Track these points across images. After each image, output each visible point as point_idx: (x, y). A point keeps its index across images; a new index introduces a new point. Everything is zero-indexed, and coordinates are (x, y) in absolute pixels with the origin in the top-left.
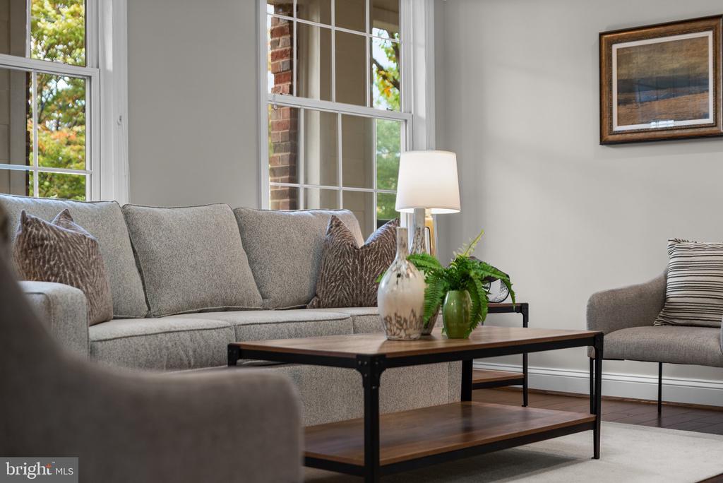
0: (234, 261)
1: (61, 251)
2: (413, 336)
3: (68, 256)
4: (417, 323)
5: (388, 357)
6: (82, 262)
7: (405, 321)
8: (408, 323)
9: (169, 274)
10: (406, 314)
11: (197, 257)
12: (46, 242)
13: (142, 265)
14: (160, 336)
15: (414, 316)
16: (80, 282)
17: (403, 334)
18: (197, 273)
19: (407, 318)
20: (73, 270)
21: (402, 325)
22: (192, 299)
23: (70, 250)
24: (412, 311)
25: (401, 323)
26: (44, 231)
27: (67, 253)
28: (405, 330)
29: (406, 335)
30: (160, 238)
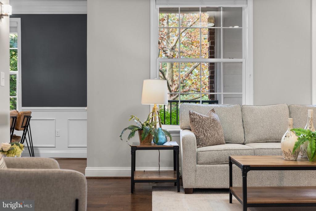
0: (281, 125)
1: (200, 123)
2: (291, 159)
3: (202, 124)
4: (292, 154)
5: (250, 166)
6: (207, 126)
7: (287, 153)
8: (288, 154)
9: (252, 129)
10: (287, 151)
11: (265, 123)
12: (195, 120)
13: (244, 126)
14: (223, 151)
15: (290, 152)
16: (205, 132)
17: (287, 158)
18: (263, 129)
19: (287, 152)
20: (203, 129)
21: (286, 155)
22: (261, 138)
23: (203, 122)
24: (289, 150)
25: (286, 154)
26: (195, 117)
27: (202, 123)
28: (287, 157)
29: (288, 158)
30: (251, 116)
